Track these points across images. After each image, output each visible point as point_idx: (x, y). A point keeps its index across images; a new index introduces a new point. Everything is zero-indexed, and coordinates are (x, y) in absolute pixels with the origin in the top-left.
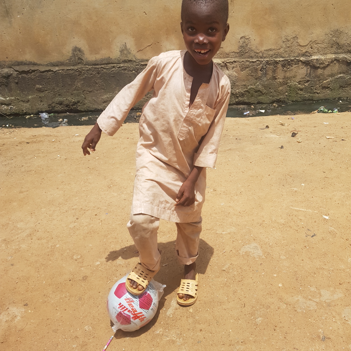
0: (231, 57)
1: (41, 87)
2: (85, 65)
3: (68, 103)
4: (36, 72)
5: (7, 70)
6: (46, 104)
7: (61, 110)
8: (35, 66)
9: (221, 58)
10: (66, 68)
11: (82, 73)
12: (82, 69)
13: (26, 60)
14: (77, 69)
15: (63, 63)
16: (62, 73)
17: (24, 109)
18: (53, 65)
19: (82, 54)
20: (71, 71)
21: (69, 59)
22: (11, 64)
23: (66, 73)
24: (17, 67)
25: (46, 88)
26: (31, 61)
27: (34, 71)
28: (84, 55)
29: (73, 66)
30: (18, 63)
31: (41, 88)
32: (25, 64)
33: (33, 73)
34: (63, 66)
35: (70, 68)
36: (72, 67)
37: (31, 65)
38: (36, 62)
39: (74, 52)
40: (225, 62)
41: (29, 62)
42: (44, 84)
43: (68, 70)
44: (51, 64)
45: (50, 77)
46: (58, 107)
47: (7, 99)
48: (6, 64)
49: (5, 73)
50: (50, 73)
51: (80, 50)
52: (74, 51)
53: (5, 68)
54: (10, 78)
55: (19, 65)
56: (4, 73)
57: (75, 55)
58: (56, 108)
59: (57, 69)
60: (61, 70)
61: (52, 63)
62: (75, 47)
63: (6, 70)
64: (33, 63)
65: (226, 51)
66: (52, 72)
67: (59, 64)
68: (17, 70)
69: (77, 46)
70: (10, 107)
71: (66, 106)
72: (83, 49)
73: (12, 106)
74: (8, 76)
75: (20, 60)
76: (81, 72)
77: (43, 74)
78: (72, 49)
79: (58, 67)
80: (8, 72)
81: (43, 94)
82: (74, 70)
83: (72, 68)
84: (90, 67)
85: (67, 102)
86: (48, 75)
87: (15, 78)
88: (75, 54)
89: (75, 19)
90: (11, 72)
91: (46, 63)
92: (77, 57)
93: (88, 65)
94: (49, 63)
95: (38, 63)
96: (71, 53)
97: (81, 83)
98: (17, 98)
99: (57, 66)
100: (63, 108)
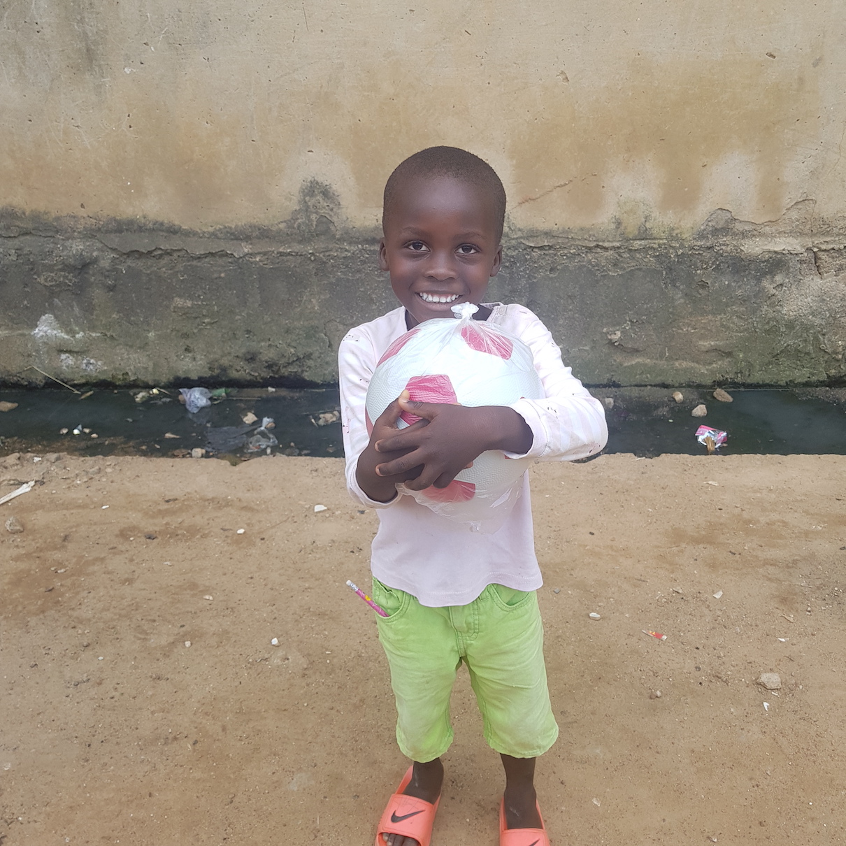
0: (839, 235)
1: (189, 304)
2: (339, 240)
3: (273, 359)
4: (175, 255)
5: (82, 247)
6: (201, 359)
7: (248, 378)
8: (174, 236)
9: (802, 234)
10: (275, 248)
11: (327, 265)
12: (327, 254)
13: (145, 218)
14: (312, 254)
15: (269, 230)
16: (261, 264)
17: (130, 370)
18: (235, 235)
19: (331, 206)
20: (291, 257)
21: (290, 218)
22: (93, 227)
23: (277, 265)
24: (112, 236)
25: (207, 307)
26: (160, 219)
27: (169, 253)
28: (339, 208)
29: (300, 242)
30: (119, 223)
31: (188, 307)
32: (141, 227)
33: (166, 259)
34: (267, 240)
35: (288, 251)
36: (297, 248)
37: (161, 233)
38: (177, 223)
39: (307, 198)
40: (815, 250)
41: (154, 224)
42: (199, 296)
43: (281, 254)
44: (228, 232)
45: (223, 275)
46: (239, 368)
47: (77, 336)
48: (79, 226)
49: (74, 255)
50: (221, 261)
51: (326, 193)
52: (305, 196)
53: (73, 238)
54: (91, 272)
55: (120, 231)
56: (71, 254)
57: (308, 207)
58: (234, 372)
59: (246, 250)
60: (259, 253)
61: (230, 228)
62: (311, 182)
63: (77, 246)
64: (167, 225)
65: (824, 214)
66: (230, 260)
67: (254, 234)
68: (115, 247)
69: (320, 179)
70: (85, 361)
71: (266, 367)
72: (337, 187)
73: (92, 358)
74: (83, 266)
75: (125, 216)
76: (324, 263)
77: (199, 264)
78: (301, 188)
79: (251, 244)
80: (84, 253)
81: (196, 328)
82: (301, 255)
83: (296, 250)
84: (353, 248)
85: (271, 355)
86: (215, 269)
87: (108, 271)
88: (309, 204)
89: (321, 87)
90: (95, 254)
91: (211, 229)
92: (316, 213)
93: (350, 244)
94: (220, 229)
95: (184, 228)
96: (295, 199)
97: (322, 297)
98: (108, 334)
99: (248, 238)
100: (255, 371)
